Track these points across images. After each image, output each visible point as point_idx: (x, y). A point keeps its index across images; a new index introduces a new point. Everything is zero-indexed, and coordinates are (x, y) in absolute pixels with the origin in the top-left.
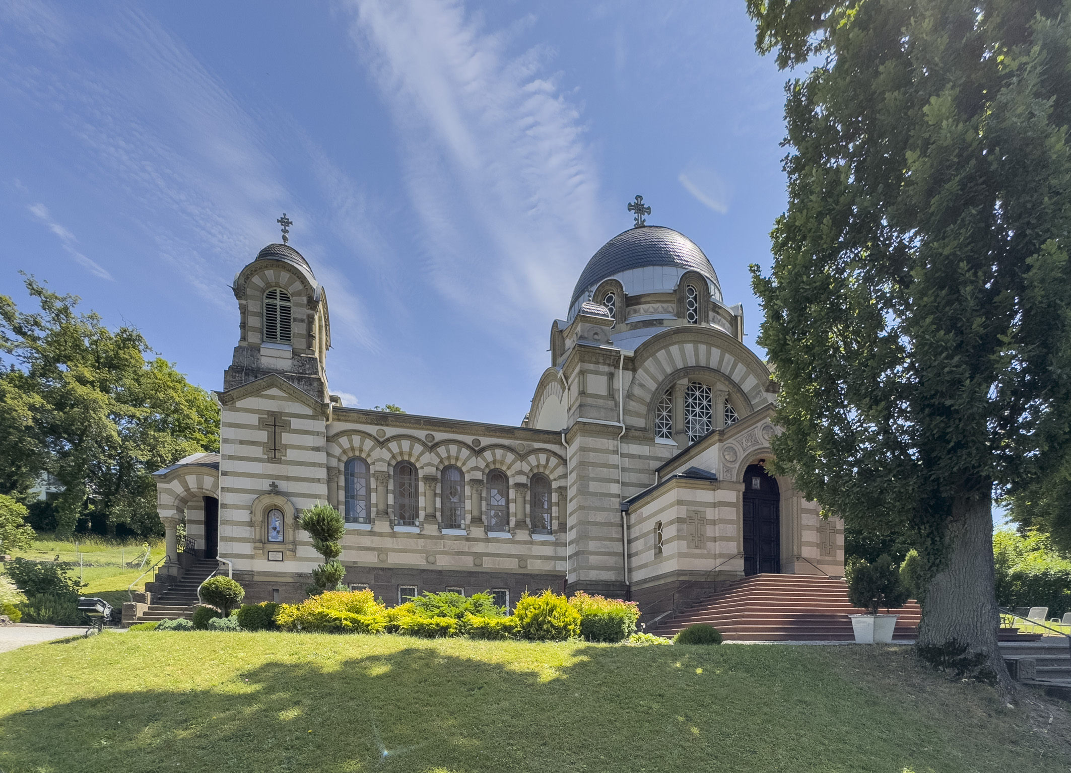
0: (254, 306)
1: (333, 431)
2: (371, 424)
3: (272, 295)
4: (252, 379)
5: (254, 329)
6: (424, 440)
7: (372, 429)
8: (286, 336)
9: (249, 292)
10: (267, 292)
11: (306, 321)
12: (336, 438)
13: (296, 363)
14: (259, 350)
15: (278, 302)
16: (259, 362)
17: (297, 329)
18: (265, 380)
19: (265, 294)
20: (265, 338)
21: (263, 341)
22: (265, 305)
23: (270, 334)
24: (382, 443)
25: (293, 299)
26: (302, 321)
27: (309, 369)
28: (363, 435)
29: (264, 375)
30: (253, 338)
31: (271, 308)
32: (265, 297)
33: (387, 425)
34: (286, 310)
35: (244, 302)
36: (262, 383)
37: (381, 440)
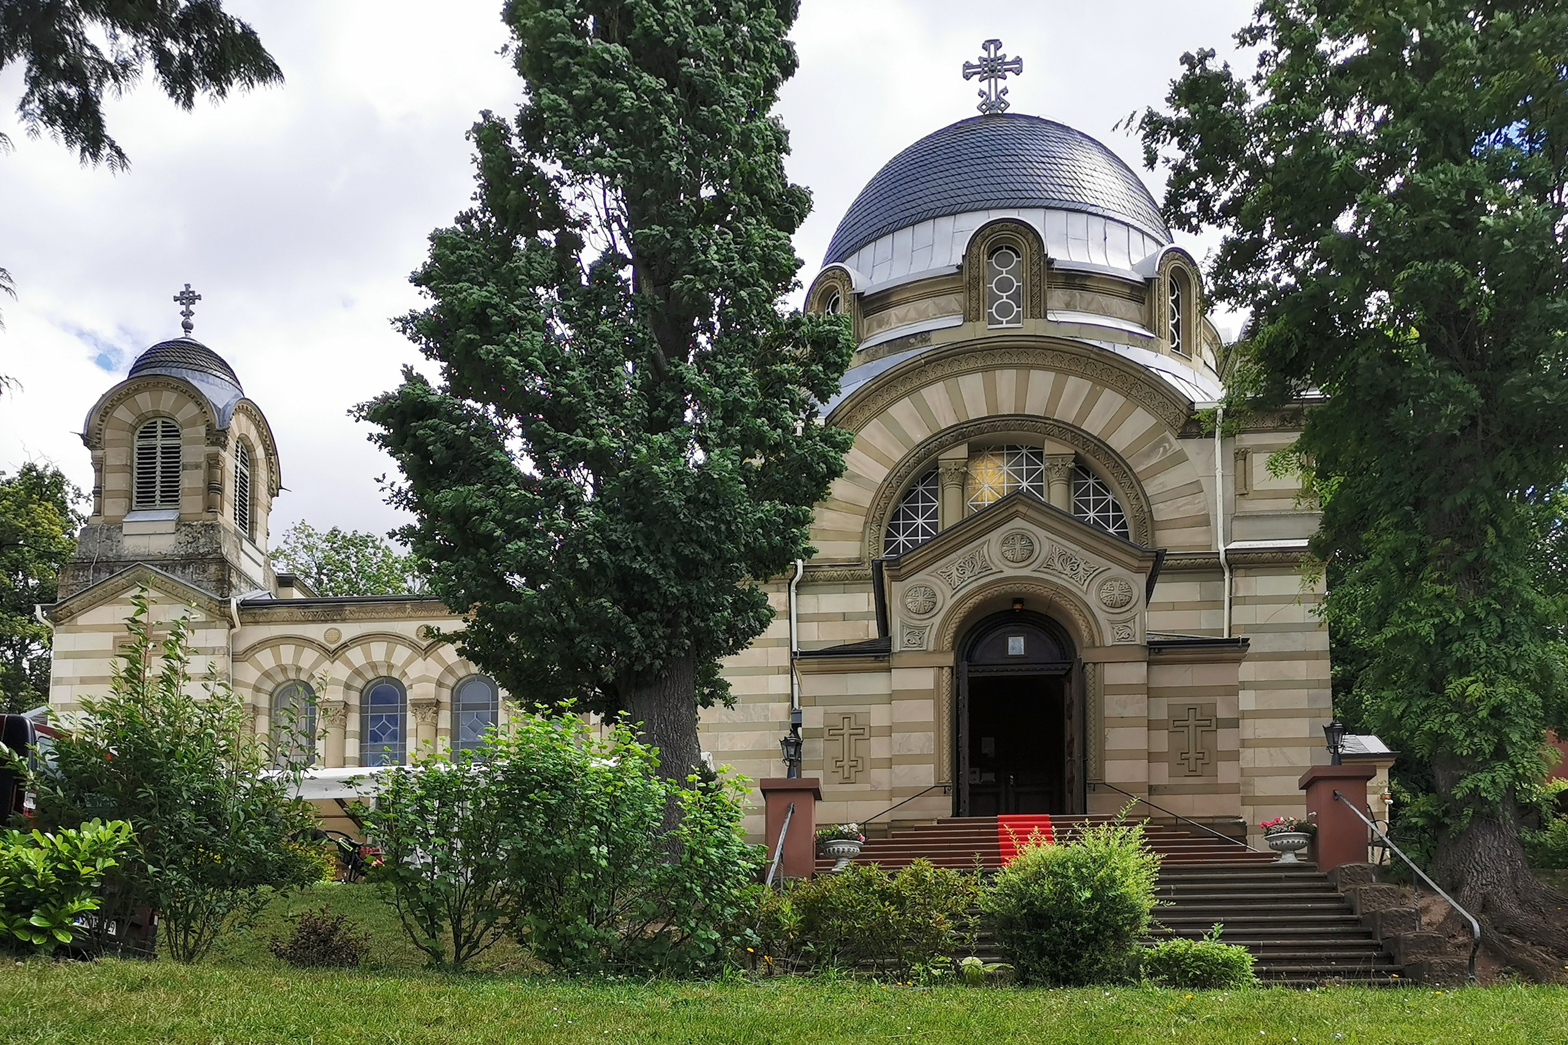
0: (116, 456)
1: (242, 645)
2: (313, 621)
3: (148, 433)
4: (105, 576)
5: (115, 494)
6: (415, 637)
7: (316, 631)
8: (171, 496)
9: (108, 434)
10: (141, 428)
11: (204, 465)
12: (250, 654)
13: (183, 539)
14: (121, 528)
15: (159, 442)
16: (121, 546)
17: (191, 481)
18: (124, 575)
19: (138, 432)
20: (134, 503)
21: (130, 510)
22: (136, 450)
23: (145, 497)
24: (333, 654)
25: (184, 432)
26: (197, 466)
27: (204, 545)
28: (301, 642)
29: (124, 567)
30: (114, 508)
31: (146, 454)
32: (136, 438)
33: (344, 620)
34: (172, 453)
35: (99, 453)
36: (120, 581)
37: (333, 647)
